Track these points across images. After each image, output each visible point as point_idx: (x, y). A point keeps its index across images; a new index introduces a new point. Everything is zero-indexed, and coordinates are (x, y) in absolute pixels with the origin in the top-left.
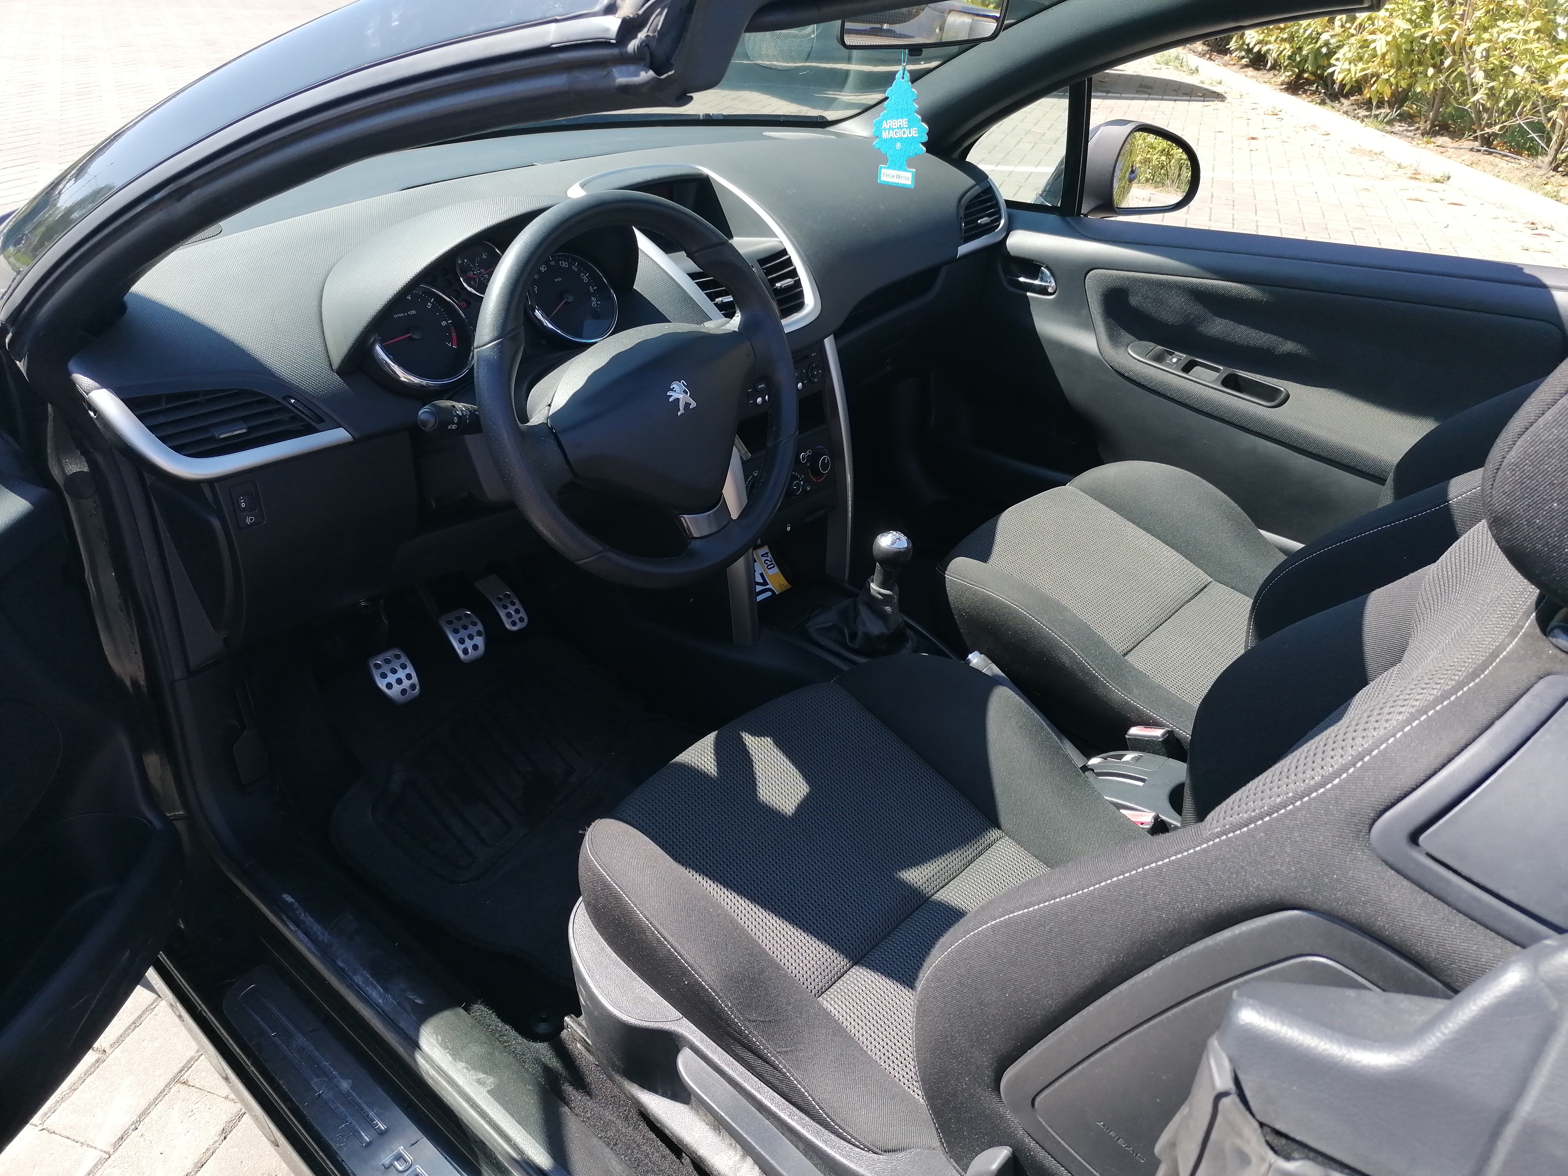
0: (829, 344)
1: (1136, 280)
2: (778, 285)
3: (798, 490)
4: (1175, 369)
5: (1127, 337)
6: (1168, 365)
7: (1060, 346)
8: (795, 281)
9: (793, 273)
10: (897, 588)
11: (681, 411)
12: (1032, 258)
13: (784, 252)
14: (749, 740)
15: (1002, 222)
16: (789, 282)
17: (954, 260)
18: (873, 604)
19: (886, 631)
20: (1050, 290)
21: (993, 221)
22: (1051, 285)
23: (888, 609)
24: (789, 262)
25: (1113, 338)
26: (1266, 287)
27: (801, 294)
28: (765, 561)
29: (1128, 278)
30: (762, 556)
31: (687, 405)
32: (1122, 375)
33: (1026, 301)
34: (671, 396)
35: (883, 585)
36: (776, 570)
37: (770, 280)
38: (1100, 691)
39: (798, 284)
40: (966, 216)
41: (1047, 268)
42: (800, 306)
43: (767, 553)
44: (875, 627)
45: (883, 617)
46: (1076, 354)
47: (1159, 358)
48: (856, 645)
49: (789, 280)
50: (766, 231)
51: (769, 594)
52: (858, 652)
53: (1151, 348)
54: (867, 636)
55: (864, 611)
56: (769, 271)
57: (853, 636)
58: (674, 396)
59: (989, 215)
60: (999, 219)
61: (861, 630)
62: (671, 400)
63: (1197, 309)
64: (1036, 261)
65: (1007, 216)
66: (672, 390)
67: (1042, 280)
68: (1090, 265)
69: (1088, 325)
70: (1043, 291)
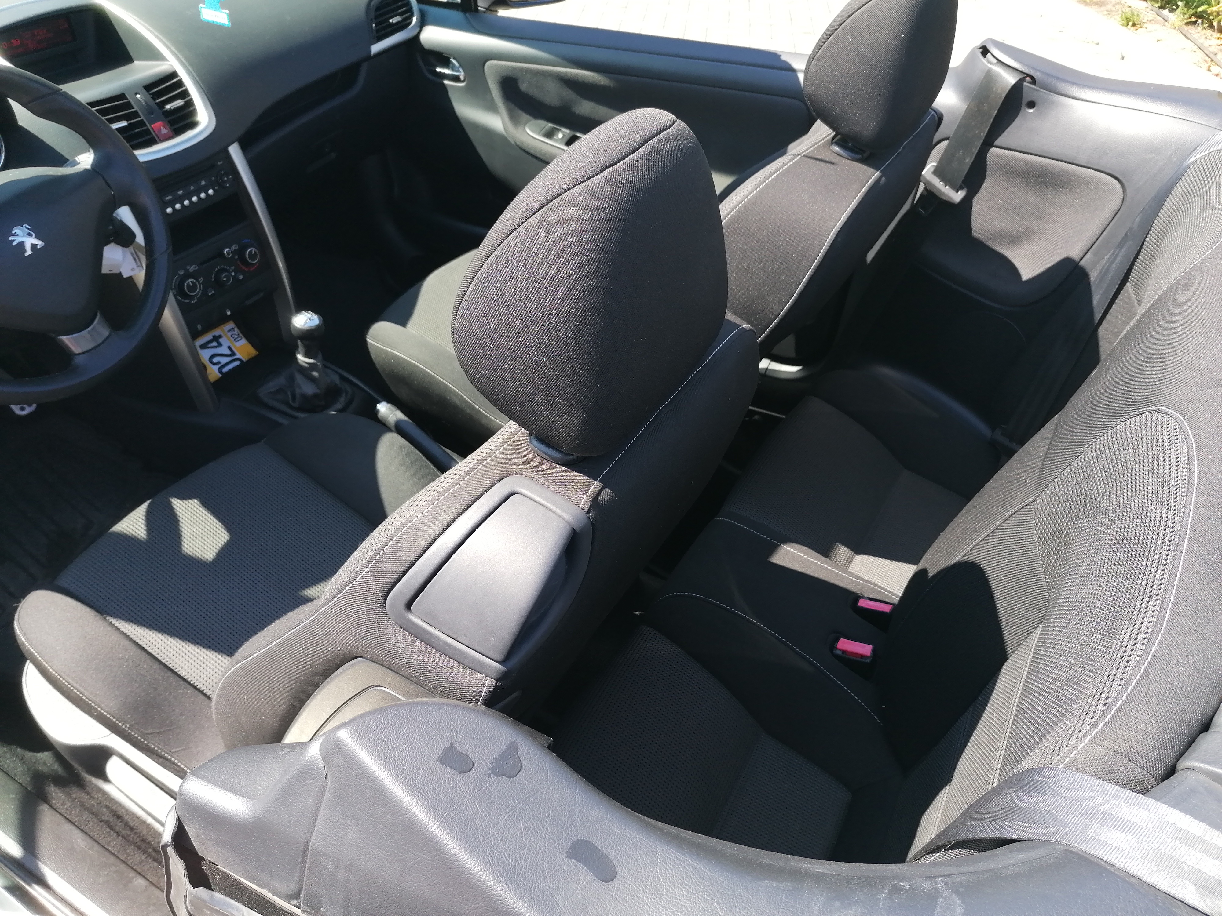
0: (234, 151)
1: (521, 70)
2: (168, 107)
3: (228, 280)
4: (561, 143)
5: (525, 116)
6: (556, 141)
7: (477, 127)
8: (186, 102)
9: (185, 94)
10: (320, 356)
11: (29, 252)
12: (442, 51)
13: (174, 75)
14: (178, 504)
15: (414, 19)
16: (179, 103)
17: (369, 58)
18: (304, 371)
19: (318, 391)
20: (462, 78)
21: (404, 20)
22: (462, 75)
23: (315, 374)
24: (180, 84)
25: (514, 119)
26: (613, 75)
27: (193, 113)
28: (231, 336)
29: (514, 69)
30: (229, 331)
31: (34, 246)
32: (524, 151)
33: (444, 87)
34: (14, 240)
35: (307, 355)
36: (244, 341)
37: (158, 104)
38: (484, 421)
39: (190, 104)
40: (376, 17)
41: (455, 59)
42: (193, 125)
43: (233, 329)
44: (309, 389)
45: (313, 380)
46: (488, 132)
47: (550, 134)
48: (296, 405)
49: (179, 101)
50: (154, 55)
51: (237, 363)
52: (300, 409)
53: (543, 126)
54: (304, 396)
55: (299, 378)
56: (155, 96)
57: (294, 397)
58: (17, 240)
59: (401, 14)
60: (412, 15)
61: (298, 391)
62: (14, 244)
63: (569, 94)
64: (446, 54)
65: (419, 14)
66: (14, 235)
67: (453, 70)
68: (484, 57)
69: (492, 108)
70: (456, 79)
